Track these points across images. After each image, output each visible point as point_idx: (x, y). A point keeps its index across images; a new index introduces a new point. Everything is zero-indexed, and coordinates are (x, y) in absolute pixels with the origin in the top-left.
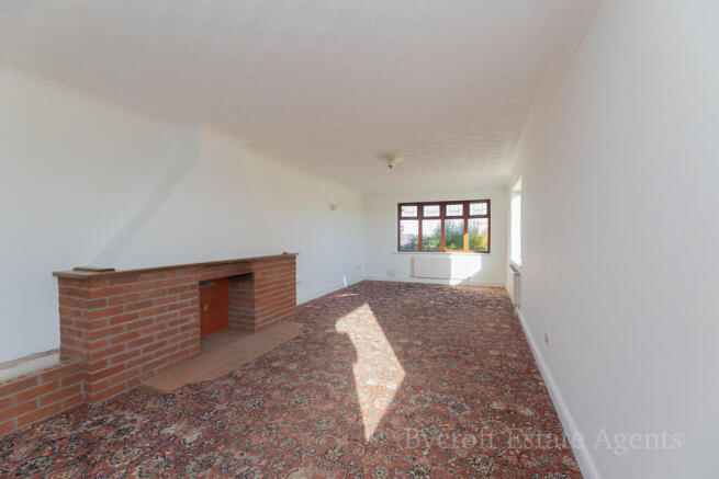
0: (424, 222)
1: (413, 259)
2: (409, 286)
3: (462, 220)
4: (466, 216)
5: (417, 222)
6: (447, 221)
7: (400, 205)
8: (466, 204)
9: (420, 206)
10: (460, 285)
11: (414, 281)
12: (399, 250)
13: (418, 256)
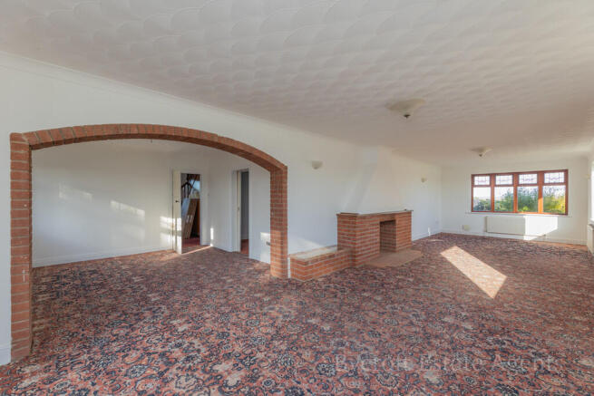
0: (496, 189)
1: (486, 218)
2: (483, 238)
3: (536, 187)
4: (541, 183)
5: (489, 189)
6: (519, 188)
7: (473, 176)
8: (541, 174)
9: (493, 176)
10: (534, 241)
11: (487, 235)
12: (472, 211)
13: (490, 215)
